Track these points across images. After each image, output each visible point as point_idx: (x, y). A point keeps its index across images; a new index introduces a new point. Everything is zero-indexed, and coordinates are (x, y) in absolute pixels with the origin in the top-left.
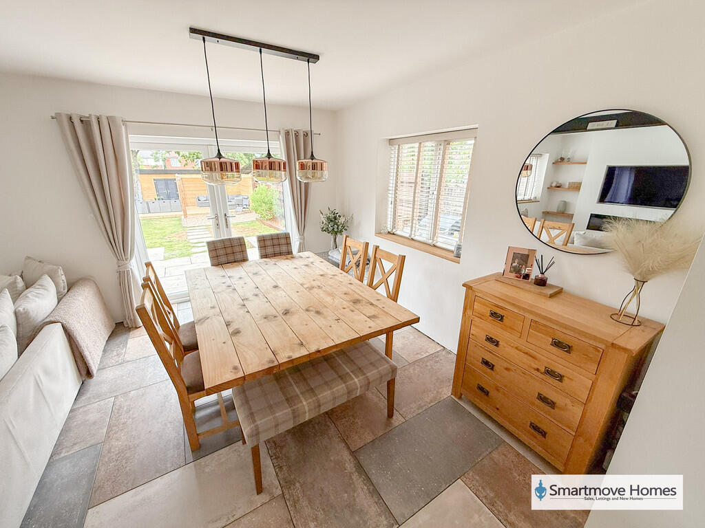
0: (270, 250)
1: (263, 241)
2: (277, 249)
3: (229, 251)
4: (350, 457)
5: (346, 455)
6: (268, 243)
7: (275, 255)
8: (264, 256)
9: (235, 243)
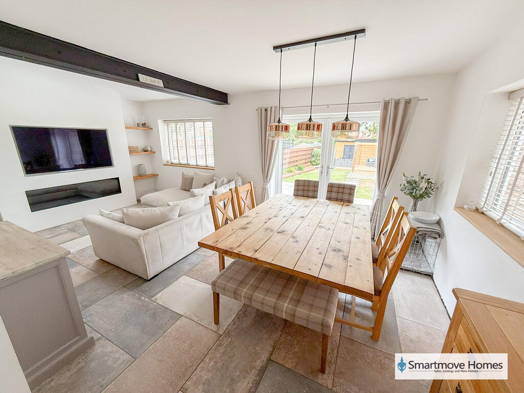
0: (334, 195)
1: (331, 186)
2: (340, 196)
3: (306, 188)
4: (265, 360)
5: (264, 356)
6: (335, 189)
7: (337, 200)
8: (329, 198)
9: (311, 184)
